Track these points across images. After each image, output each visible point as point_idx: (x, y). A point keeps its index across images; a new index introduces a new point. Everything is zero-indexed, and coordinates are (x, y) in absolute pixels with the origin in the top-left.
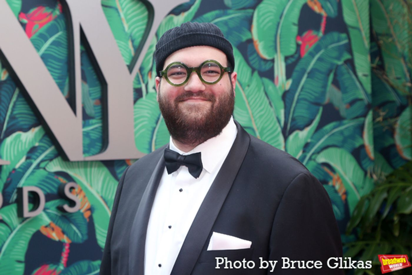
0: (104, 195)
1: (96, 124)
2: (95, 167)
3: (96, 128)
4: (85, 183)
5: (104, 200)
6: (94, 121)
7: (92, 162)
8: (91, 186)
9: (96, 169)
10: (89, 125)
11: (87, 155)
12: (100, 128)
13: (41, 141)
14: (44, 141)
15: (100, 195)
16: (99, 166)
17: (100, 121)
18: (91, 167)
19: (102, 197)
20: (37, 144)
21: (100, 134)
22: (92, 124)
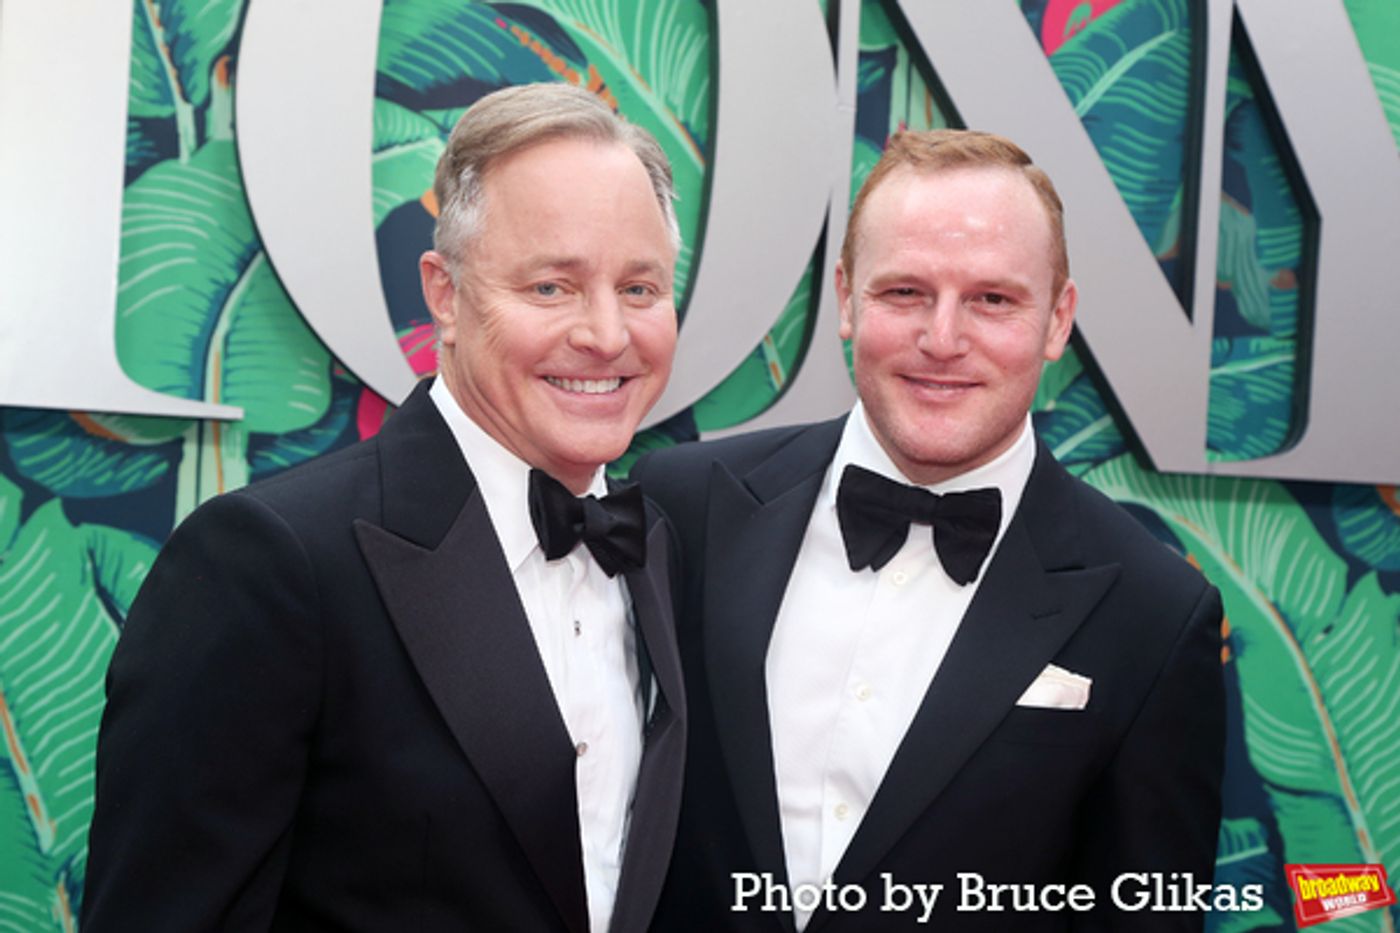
0: (1282, 600)
1: (1271, 355)
2: (1257, 500)
3: (1274, 367)
4: (1217, 552)
5: (1284, 617)
6: (1265, 343)
7: (1247, 481)
8: (1238, 562)
9: (1261, 507)
10: (1247, 356)
11: (1229, 455)
12: (1289, 369)
13: (1064, 396)
14: (1076, 395)
15: (1271, 597)
16: (1272, 499)
17: (1288, 344)
18: (1243, 498)
19: (1275, 606)
20: (1050, 406)
21: (1287, 390)
22: (1260, 354)
